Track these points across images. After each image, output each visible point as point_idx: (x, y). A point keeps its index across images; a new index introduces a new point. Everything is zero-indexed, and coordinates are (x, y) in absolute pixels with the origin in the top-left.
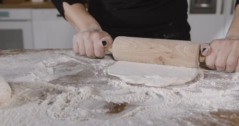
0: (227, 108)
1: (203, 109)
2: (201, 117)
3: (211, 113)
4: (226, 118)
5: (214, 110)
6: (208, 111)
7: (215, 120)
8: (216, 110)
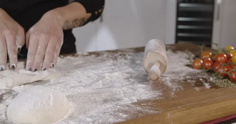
0: (144, 98)
1: (125, 101)
2: (127, 108)
3: (133, 104)
4: (146, 106)
5: (135, 101)
6: (130, 102)
7: (139, 108)
8: (136, 101)
